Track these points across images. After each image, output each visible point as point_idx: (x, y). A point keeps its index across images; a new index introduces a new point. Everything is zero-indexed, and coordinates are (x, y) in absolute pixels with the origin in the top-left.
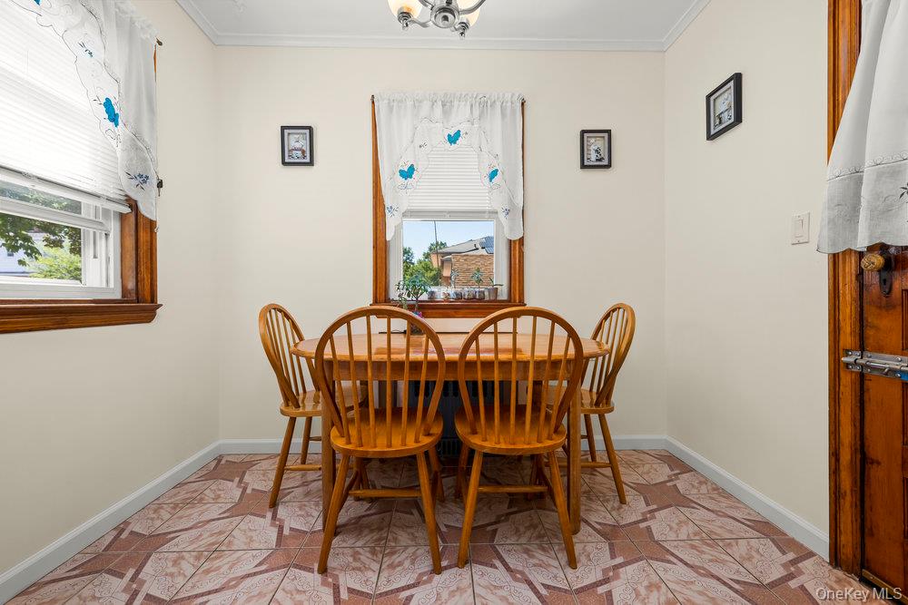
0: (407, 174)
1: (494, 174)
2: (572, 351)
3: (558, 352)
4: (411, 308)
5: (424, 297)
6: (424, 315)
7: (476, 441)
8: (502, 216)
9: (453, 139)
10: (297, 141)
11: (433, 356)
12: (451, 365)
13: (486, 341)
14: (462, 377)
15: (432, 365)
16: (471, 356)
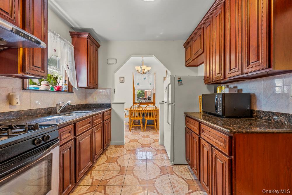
0: (138, 84)
1: (151, 84)
2: (156, 109)
3: (155, 109)
4: (139, 103)
5: (140, 102)
6: (140, 105)
7: (146, 119)
8: (152, 90)
9: (145, 79)
10: (122, 79)
11: (142, 109)
12: (144, 110)
13: (147, 108)
14: (145, 112)
15: (142, 110)
16: (146, 109)
